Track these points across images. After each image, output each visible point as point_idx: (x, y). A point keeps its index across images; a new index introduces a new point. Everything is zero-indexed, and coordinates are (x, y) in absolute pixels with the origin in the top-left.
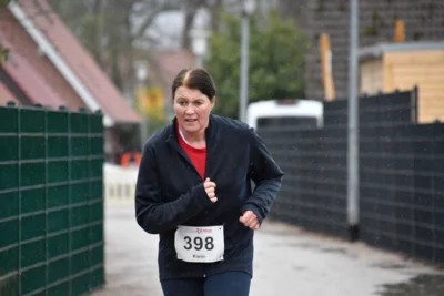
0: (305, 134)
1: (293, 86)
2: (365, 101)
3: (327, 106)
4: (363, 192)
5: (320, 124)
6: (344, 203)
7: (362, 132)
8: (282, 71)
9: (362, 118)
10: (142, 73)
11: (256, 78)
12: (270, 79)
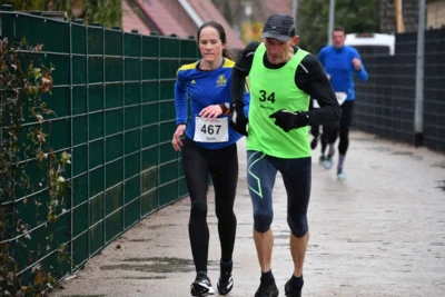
0: (380, 60)
1: (370, 22)
2: (430, 33)
3: (399, 38)
4: (426, 106)
5: (392, 52)
6: (412, 116)
7: (427, 59)
8: (361, 9)
9: (427, 47)
10: (248, 11)
11: (340, 15)
12: (352, 16)
